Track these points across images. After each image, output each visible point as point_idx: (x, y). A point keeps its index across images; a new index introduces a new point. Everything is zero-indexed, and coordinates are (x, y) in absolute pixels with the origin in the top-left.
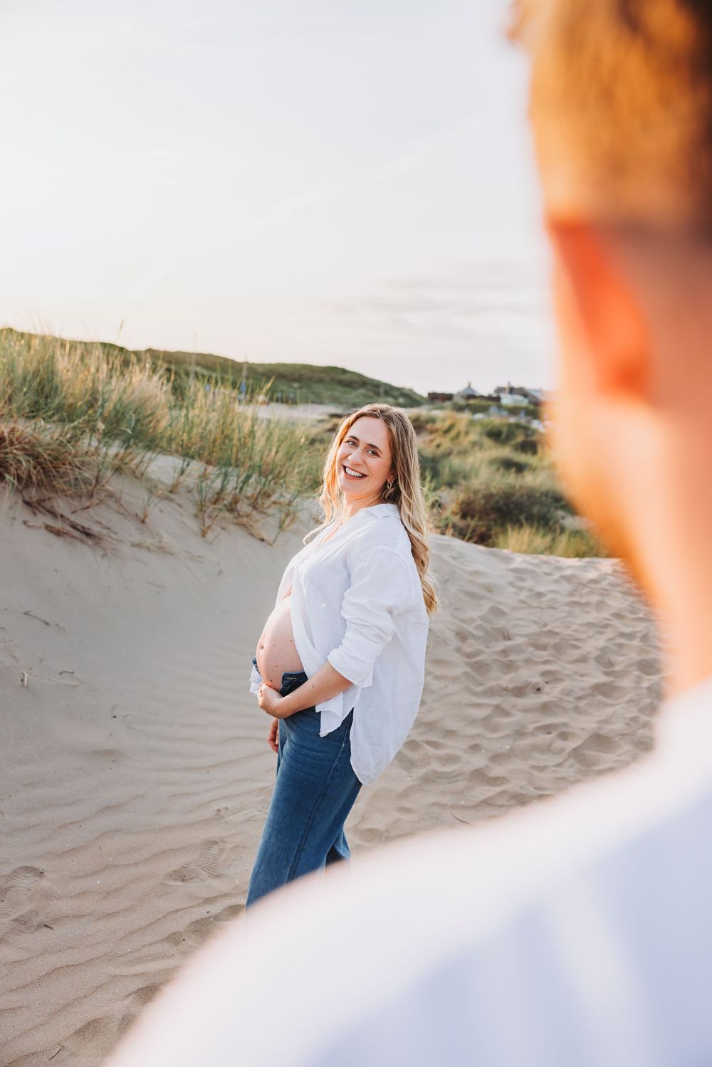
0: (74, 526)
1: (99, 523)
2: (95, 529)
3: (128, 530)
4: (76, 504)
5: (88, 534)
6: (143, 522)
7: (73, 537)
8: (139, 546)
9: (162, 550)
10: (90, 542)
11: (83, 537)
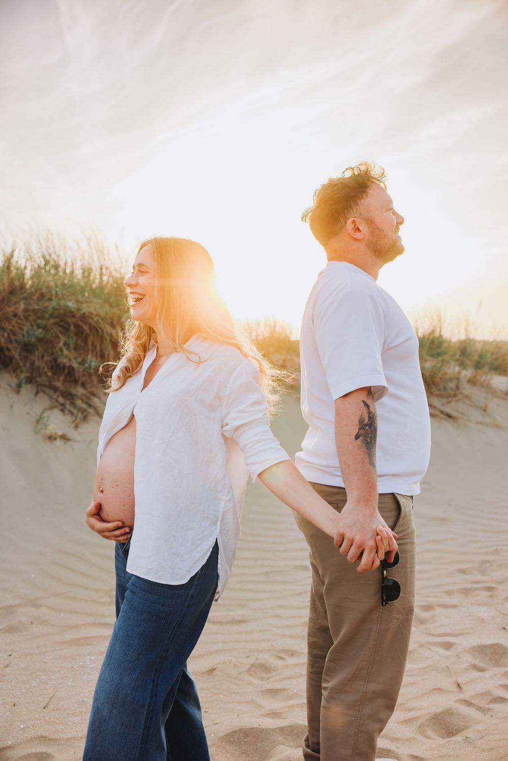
0: (442, 412)
1: (457, 411)
2: (454, 414)
3: (476, 415)
4: (445, 401)
5: (449, 416)
6: (485, 410)
7: (441, 418)
8: (481, 423)
9: (496, 426)
10: (451, 420)
11: (446, 417)
